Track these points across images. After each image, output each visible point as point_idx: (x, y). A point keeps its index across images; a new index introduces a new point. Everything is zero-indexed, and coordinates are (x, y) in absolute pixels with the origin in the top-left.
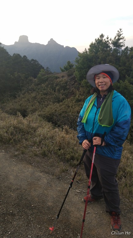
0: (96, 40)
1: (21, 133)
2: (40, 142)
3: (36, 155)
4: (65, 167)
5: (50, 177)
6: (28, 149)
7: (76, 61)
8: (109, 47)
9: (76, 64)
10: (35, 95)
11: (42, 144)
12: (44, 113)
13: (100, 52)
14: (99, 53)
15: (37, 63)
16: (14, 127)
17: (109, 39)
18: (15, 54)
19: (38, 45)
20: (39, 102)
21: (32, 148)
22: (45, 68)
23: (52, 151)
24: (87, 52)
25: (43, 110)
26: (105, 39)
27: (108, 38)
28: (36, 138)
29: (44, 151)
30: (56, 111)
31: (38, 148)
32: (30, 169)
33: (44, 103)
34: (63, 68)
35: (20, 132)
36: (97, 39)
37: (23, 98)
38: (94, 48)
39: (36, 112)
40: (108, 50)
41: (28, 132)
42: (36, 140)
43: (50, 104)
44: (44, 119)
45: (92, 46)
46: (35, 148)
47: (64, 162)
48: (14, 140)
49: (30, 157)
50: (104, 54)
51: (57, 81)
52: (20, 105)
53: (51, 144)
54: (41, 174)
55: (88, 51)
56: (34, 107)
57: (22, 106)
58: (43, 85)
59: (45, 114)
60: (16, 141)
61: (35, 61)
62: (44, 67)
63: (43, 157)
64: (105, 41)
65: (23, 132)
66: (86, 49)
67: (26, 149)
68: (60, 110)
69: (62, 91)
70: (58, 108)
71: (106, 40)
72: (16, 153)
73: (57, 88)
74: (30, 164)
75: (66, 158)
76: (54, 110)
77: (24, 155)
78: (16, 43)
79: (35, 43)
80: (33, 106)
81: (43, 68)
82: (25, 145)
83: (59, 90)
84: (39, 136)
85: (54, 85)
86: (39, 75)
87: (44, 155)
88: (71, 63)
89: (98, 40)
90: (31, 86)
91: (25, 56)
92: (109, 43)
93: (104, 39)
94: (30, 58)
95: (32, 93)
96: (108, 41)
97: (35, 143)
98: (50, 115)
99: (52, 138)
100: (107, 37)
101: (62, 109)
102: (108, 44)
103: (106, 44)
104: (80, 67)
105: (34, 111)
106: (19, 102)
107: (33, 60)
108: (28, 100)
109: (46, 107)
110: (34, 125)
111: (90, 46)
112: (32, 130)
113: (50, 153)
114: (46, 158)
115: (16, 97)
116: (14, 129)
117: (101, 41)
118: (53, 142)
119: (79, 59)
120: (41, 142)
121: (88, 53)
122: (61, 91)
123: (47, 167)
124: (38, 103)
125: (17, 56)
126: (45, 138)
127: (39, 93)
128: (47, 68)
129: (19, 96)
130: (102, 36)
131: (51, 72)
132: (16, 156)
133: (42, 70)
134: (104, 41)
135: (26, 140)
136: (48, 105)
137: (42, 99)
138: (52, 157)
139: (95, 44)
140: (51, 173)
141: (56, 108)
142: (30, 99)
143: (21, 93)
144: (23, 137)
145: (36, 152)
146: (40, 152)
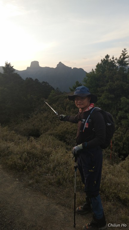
0: (102, 60)
1: (35, 159)
2: (54, 168)
3: (51, 184)
4: (82, 197)
5: (67, 210)
6: (42, 177)
7: (84, 81)
8: (115, 66)
9: (85, 84)
10: (46, 115)
11: (57, 171)
12: (56, 132)
13: (106, 71)
14: (105, 72)
15: (47, 85)
16: (28, 153)
17: (115, 59)
18: (27, 78)
19: (47, 69)
20: (51, 121)
21: (46, 175)
23: (67, 179)
24: (94, 72)
25: (55, 129)
26: (110, 59)
27: (113, 58)
28: (50, 164)
29: (59, 180)
30: (67, 129)
31: (52, 175)
32: (45, 201)
33: (55, 122)
34: (72, 88)
35: (33, 158)
36: (103, 59)
37: (36, 118)
38: (100, 68)
39: (48, 131)
40: (114, 69)
41: (42, 158)
42: (50, 166)
43: (61, 123)
44: (56, 137)
45: (98, 66)
46: (49, 176)
47: (81, 192)
48: (28, 167)
49: (45, 186)
50: (110, 73)
51: (67, 101)
52: (33, 125)
53: (66, 170)
54: (57, 207)
55: (95, 71)
56: (46, 126)
57: (34, 126)
58: (54, 105)
59: (57, 133)
60: (30, 168)
61: (46, 83)
62: (54, 88)
63: (58, 186)
64: (111, 61)
65: (37, 158)
66: (93, 70)
67: (40, 177)
68: (72, 128)
69: (73, 109)
70: (69, 126)
71: (112, 60)
72: (31, 182)
73: (68, 107)
74: (45, 194)
75: (82, 186)
76: (65, 129)
77: (39, 184)
78: (28, 68)
79: (45, 67)
80: (45, 126)
81: (53, 89)
82: (39, 172)
83: (69, 109)
84: (53, 162)
85: (65, 104)
86: (50, 96)
87: (59, 183)
88: (79, 83)
89: (103, 60)
90: (43, 106)
91: (36, 80)
92: (115, 62)
93: (109, 59)
94: (41, 81)
95: (44, 113)
96: (114, 61)
97: (49, 169)
98: (62, 133)
99: (66, 163)
100: (112, 57)
101: (73, 127)
102: (114, 63)
103: (112, 64)
104: (88, 86)
105: (46, 130)
106: (32, 122)
107: (44, 82)
108: (41, 120)
109: (58, 125)
110: (47, 149)
111: (97, 66)
112: (46, 155)
113: (65, 181)
114: (61, 187)
115: (29, 118)
116: (28, 155)
117: (107, 61)
118: (67, 168)
119: (86, 79)
120: (55, 168)
121: (95, 73)
122: (71, 110)
123: (64, 198)
124: (49, 123)
125: (30, 80)
126: (59, 163)
127: (51, 113)
128: (57, 88)
129: (32, 117)
130: (107, 56)
131: (60, 92)
132: (30, 185)
133: (53, 91)
134: (110, 61)
135: (40, 166)
136: (59, 124)
137: (53, 118)
138: (68, 186)
139: (101, 64)
140: (68, 205)
141: (67, 126)
142: (42, 119)
143: (34, 113)
144: (37, 163)
145: (51, 180)
146: (54, 180)
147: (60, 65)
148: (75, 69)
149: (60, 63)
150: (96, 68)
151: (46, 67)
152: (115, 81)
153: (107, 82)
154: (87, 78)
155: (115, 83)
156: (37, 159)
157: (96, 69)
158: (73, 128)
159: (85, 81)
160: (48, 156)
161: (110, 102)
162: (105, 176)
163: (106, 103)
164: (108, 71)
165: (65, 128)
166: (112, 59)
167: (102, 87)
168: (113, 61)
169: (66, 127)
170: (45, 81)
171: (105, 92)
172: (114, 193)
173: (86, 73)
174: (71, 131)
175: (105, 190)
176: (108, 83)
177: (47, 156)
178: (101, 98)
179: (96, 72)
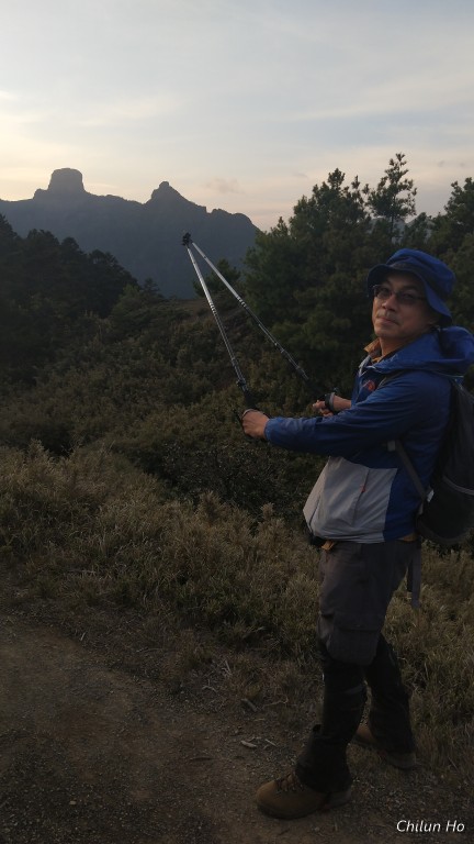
0: (315, 189)
1: (42, 519)
2: (111, 551)
3: (94, 602)
4: (202, 646)
5: (144, 686)
6: (65, 579)
7: (249, 259)
8: (362, 213)
9: (250, 271)
10: (101, 377)
11: (120, 559)
12: (135, 440)
13: (329, 229)
14: (326, 235)
15: (112, 264)
16: (18, 496)
17: (361, 187)
18: (35, 231)
19: (114, 203)
20: (115, 401)
21: (80, 574)
22: (141, 282)
23: (154, 587)
24: (284, 229)
25: (131, 429)
26: (347, 189)
27: (356, 185)
28: (96, 536)
29: (126, 588)
30: (176, 432)
31: (103, 575)
32: (69, 656)
33: (133, 405)
35: (36, 514)
36: (320, 186)
37: (60, 385)
38: (309, 216)
40: (356, 226)
41: (69, 515)
42: (96, 543)
43: (155, 408)
44: (132, 461)
45: (302, 208)
46: (90, 575)
47: (198, 630)
48: (16, 543)
49: (73, 608)
50: (343, 238)
51: (182, 329)
52: (49, 412)
53: (152, 558)
54: (110, 676)
55: (288, 225)
56: (98, 419)
57: (53, 414)
58: (131, 340)
59: (137, 445)
60: (23, 546)
61: (106, 257)
62: (136, 281)
63: (121, 611)
64: (349, 195)
65: (51, 513)
66: (281, 221)
67: (56, 580)
68: (192, 429)
69: (200, 362)
70: (184, 424)
71: (352, 190)
72: (21, 594)
73: (183, 351)
74: (71, 636)
75: (204, 611)
76: (169, 431)
77: (51, 601)
78: (39, 193)
80: (93, 415)
81: (134, 282)
82: (53, 563)
83: (188, 361)
84: (108, 530)
85: (172, 341)
86: (119, 306)
87: (124, 600)
88: (232, 268)
89: (322, 190)
90: (90, 343)
91: (70, 241)
92: (362, 201)
93: (342, 186)
94: (87, 248)
95: (92, 367)
96: (357, 195)
97: (92, 554)
98: (155, 446)
99: (156, 536)
100: (353, 180)
101: (198, 427)
102: (357, 204)
103: (350, 205)
104: (261, 279)
105: (97, 432)
106: (44, 399)
107: (97, 254)
108: (78, 393)
109: (142, 418)
110: (90, 487)
111: (297, 210)
112: (84, 507)
113: (148, 594)
114: (130, 612)
115: (34, 383)
116: (16, 504)
117: (335, 192)
118: (158, 553)
119: (256, 253)
120: (116, 550)
121: (289, 233)
122: (195, 364)
123: (135, 647)
124: (111, 406)
125: (42, 240)
126: (131, 536)
127: (117, 370)
128: (149, 282)
129: (45, 380)
130: (337, 177)
131: (160, 296)
132: (18, 604)
133: (129, 286)
134: (345, 195)
135: (60, 542)
136: (147, 412)
137: (127, 389)
138: (155, 610)
139: (312, 203)
140: (149, 672)
141: (177, 422)
142: (84, 391)
143: (54, 368)
144: (50, 531)
145: (96, 590)
146: (108, 588)
147: (165, 193)
148: (219, 213)
149: (165, 185)
150: (293, 215)
151: (110, 197)
152: (358, 272)
153: (331, 270)
154: (259, 250)
155: (355, 277)
156: (50, 518)
157: (292, 221)
158: (196, 431)
159: (253, 262)
160: (93, 510)
161: (336, 343)
162: (286, 580)
163: (319, 347)
164: (335, 231)
165: (167, 427)
166: (351, 186)
167: (312, 289)
168: (354, 194)
169: (171, 425)
170: (104, 251)
171: (319, 306)
172: (309, 633)
173: (258, 231)
174: (190, 442)
175: (280, 624)
176: (332, 277)
177: (87, 509)
178: (303, 326)
179: (292, 231)
